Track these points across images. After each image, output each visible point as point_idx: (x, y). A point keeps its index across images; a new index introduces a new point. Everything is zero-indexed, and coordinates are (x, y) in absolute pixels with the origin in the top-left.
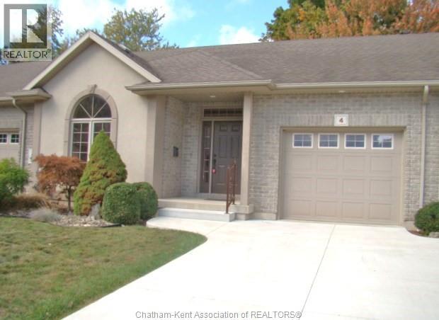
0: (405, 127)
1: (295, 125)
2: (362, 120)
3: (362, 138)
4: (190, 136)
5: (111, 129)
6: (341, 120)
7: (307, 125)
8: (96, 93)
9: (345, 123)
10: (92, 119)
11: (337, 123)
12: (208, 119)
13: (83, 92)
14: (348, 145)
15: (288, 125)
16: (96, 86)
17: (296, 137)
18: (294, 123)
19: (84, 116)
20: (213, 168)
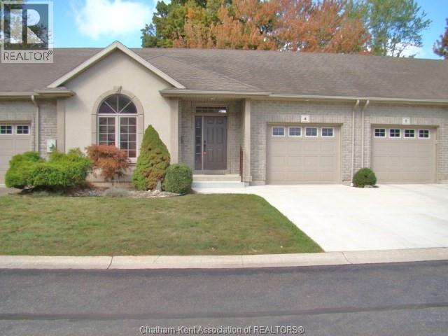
0: (342, 124)
1: (276, 121)
2: (318, 119)
3: (316, 130)
4: (186, 127)
5: (137, 123)
6: (305, 119)
7: (284, 121)
8: (122, 93)
9: (308, 121)
10: (118, 114)
11: (303, 121)
12: (199, 114)
13: (109, 91)
14: (307, 134)
15: (271, 121)
16: (121, 88)
17: (274, 129)
18: (275, 120)
19: (109, 111)
20: (205, 151)
